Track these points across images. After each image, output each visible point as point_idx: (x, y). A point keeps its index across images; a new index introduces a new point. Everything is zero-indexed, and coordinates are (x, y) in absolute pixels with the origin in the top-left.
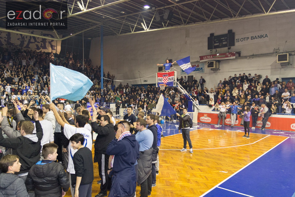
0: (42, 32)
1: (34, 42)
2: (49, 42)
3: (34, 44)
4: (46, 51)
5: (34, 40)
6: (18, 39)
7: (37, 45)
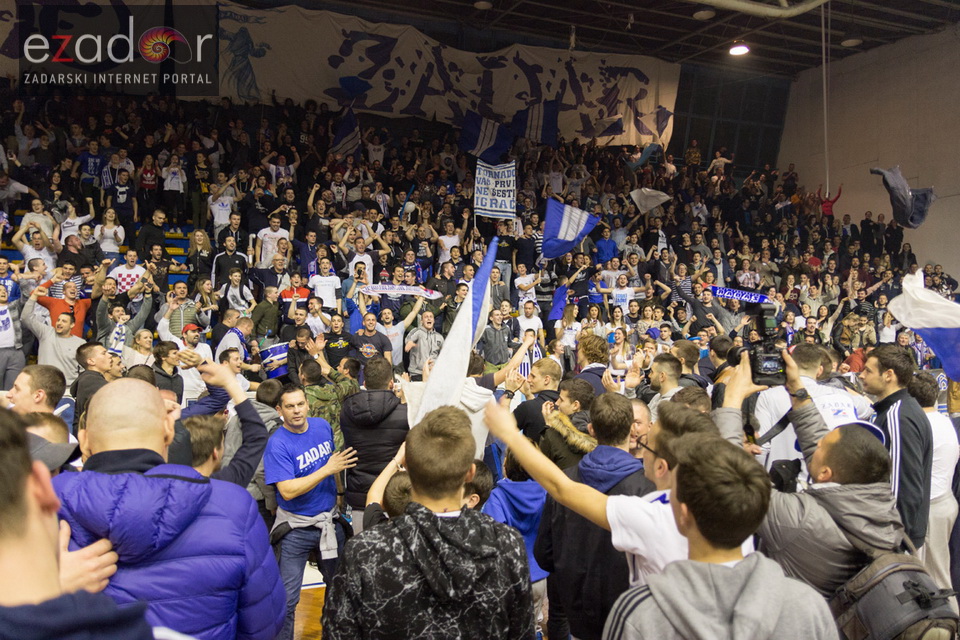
0: (603, 62)
1: (574, 103)
2: (629, 101)
3: (573, 111)
4: (618, 140)
5: (574, 96)
6: (519, 96)
7: (585, 118)
